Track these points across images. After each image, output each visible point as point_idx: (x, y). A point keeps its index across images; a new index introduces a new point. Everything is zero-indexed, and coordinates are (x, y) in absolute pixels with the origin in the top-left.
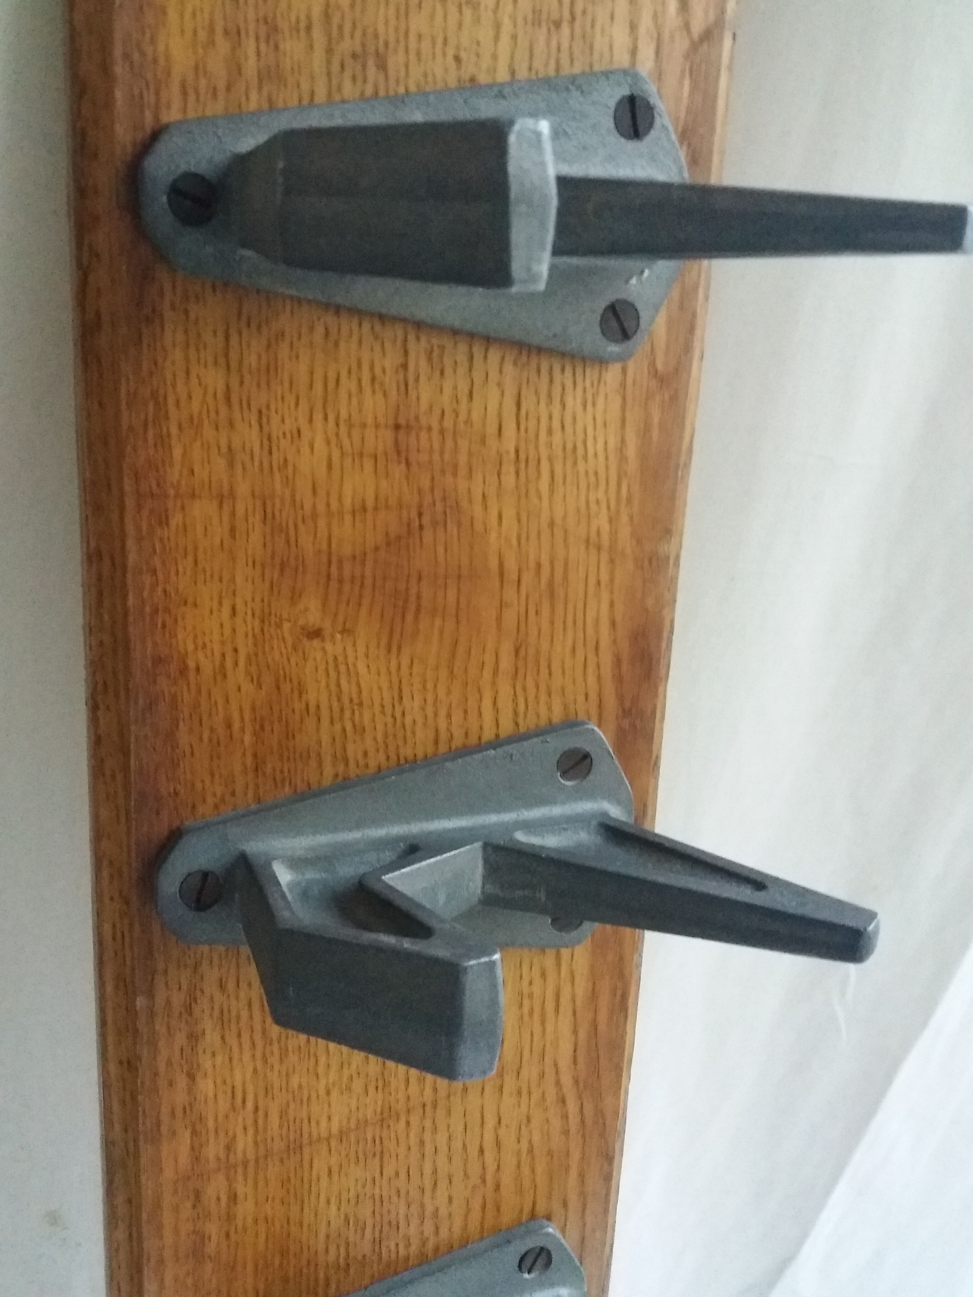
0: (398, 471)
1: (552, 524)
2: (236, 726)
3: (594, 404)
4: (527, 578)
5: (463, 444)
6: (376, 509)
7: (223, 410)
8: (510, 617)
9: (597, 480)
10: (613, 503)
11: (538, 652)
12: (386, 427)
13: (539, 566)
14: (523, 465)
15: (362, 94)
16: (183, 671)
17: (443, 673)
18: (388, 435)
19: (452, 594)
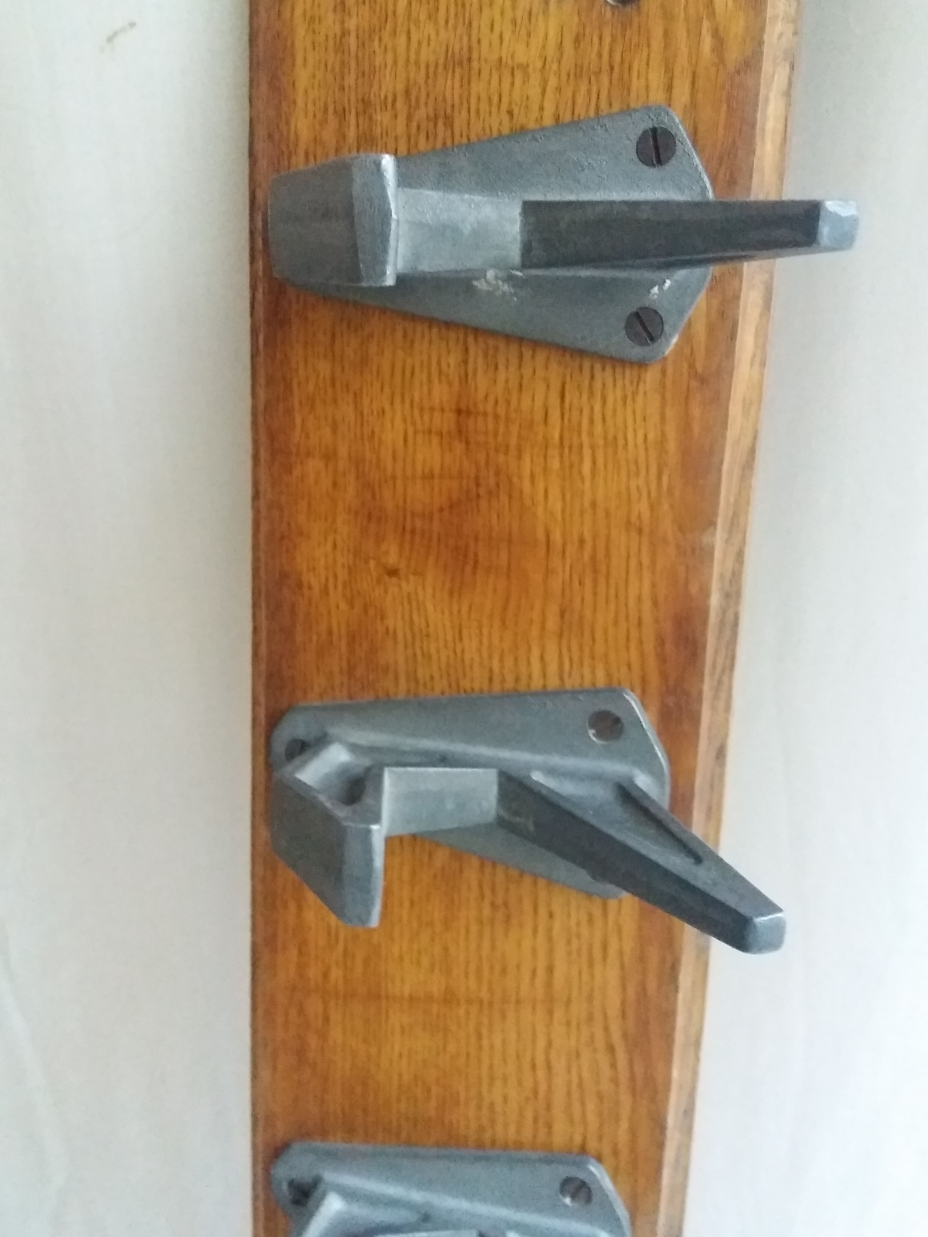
0: (459, 447)
1: (594, 505)
2: (335, 637)
3: (634, 400)
4: (571, 550)
5: (514, 429)
6: (441, 477)
7: (330, 390)
8: (556, 583)
9: (637, 467)
10: (654, 494)
11: (581, 618)
12: (451, 411)
13: (582, 541)
14: (566, 450)
15: (434, 148)
16: (300, 586)
17: (497, 623)
18: (450, 417)
19: (504, 555)
